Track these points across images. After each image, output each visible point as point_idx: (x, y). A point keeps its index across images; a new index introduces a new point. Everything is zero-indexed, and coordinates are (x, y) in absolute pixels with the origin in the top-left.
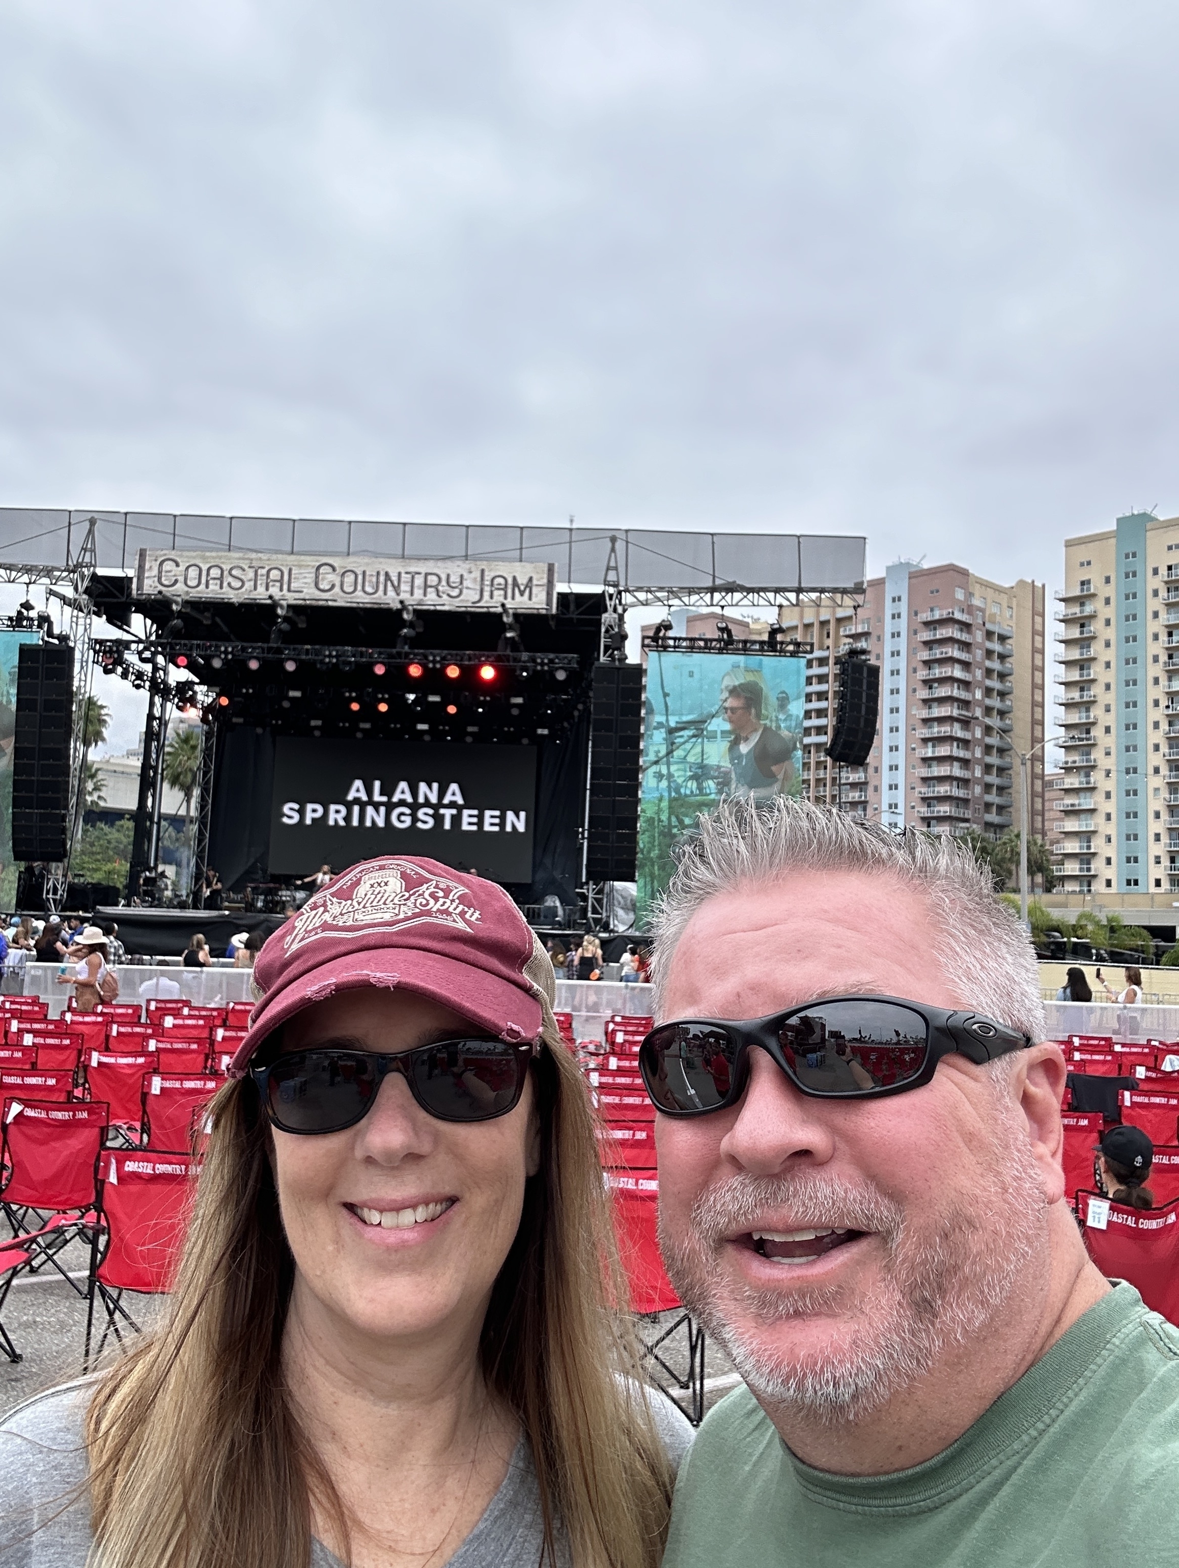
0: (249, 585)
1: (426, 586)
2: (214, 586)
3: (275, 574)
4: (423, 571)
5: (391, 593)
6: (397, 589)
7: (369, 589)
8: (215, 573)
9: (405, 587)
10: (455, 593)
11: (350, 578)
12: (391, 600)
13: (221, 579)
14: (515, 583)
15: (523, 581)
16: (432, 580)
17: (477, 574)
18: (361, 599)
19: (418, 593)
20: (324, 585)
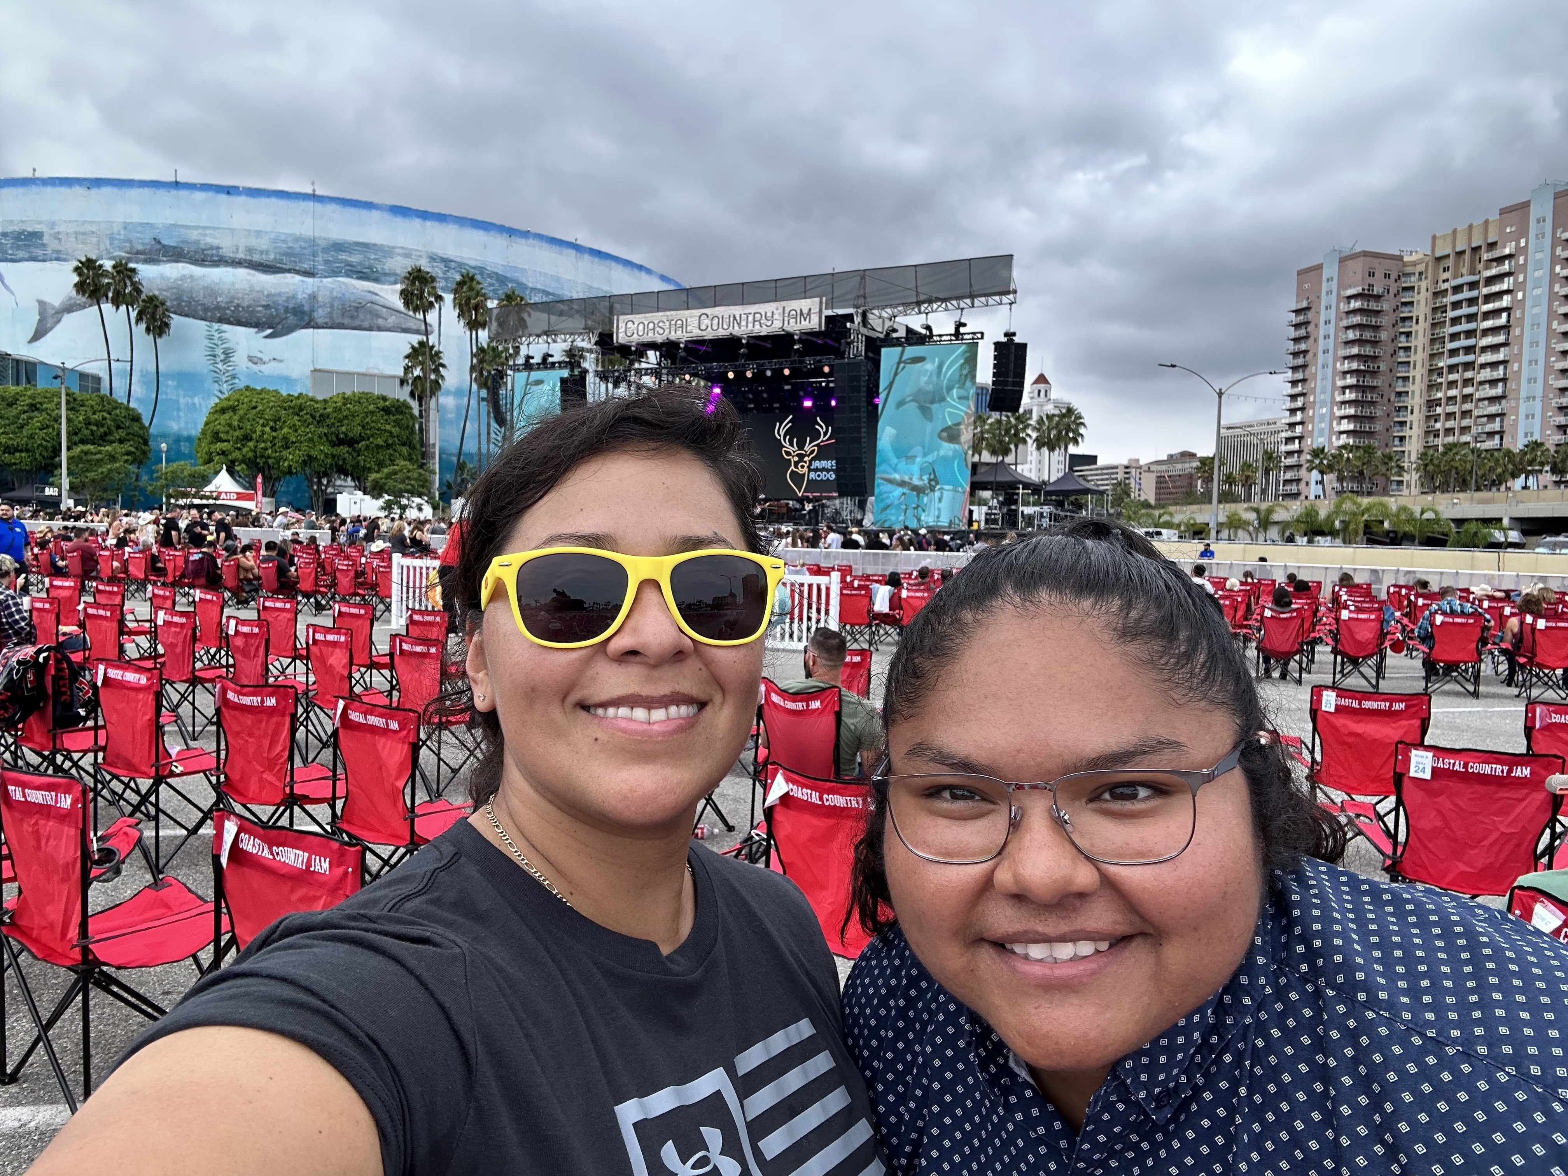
0: (667, 331)
1: (754, 321)
2: (651, 334)
3: (679, 322)
4: (753, 311)
5: (736, 327)
6: (739, 324)
7: (725, 327)
8: (651, 326)
9: (743, 323)
10: (769, 323)
11: (716, 321)
12: (737, 331)
13: (654, 329)
14: (802, 314)
15: (805, 311)
16: (758, 316)
17: (781, 310)
18: (722, 333)
19: (750, 325)
20: (703, 327)
